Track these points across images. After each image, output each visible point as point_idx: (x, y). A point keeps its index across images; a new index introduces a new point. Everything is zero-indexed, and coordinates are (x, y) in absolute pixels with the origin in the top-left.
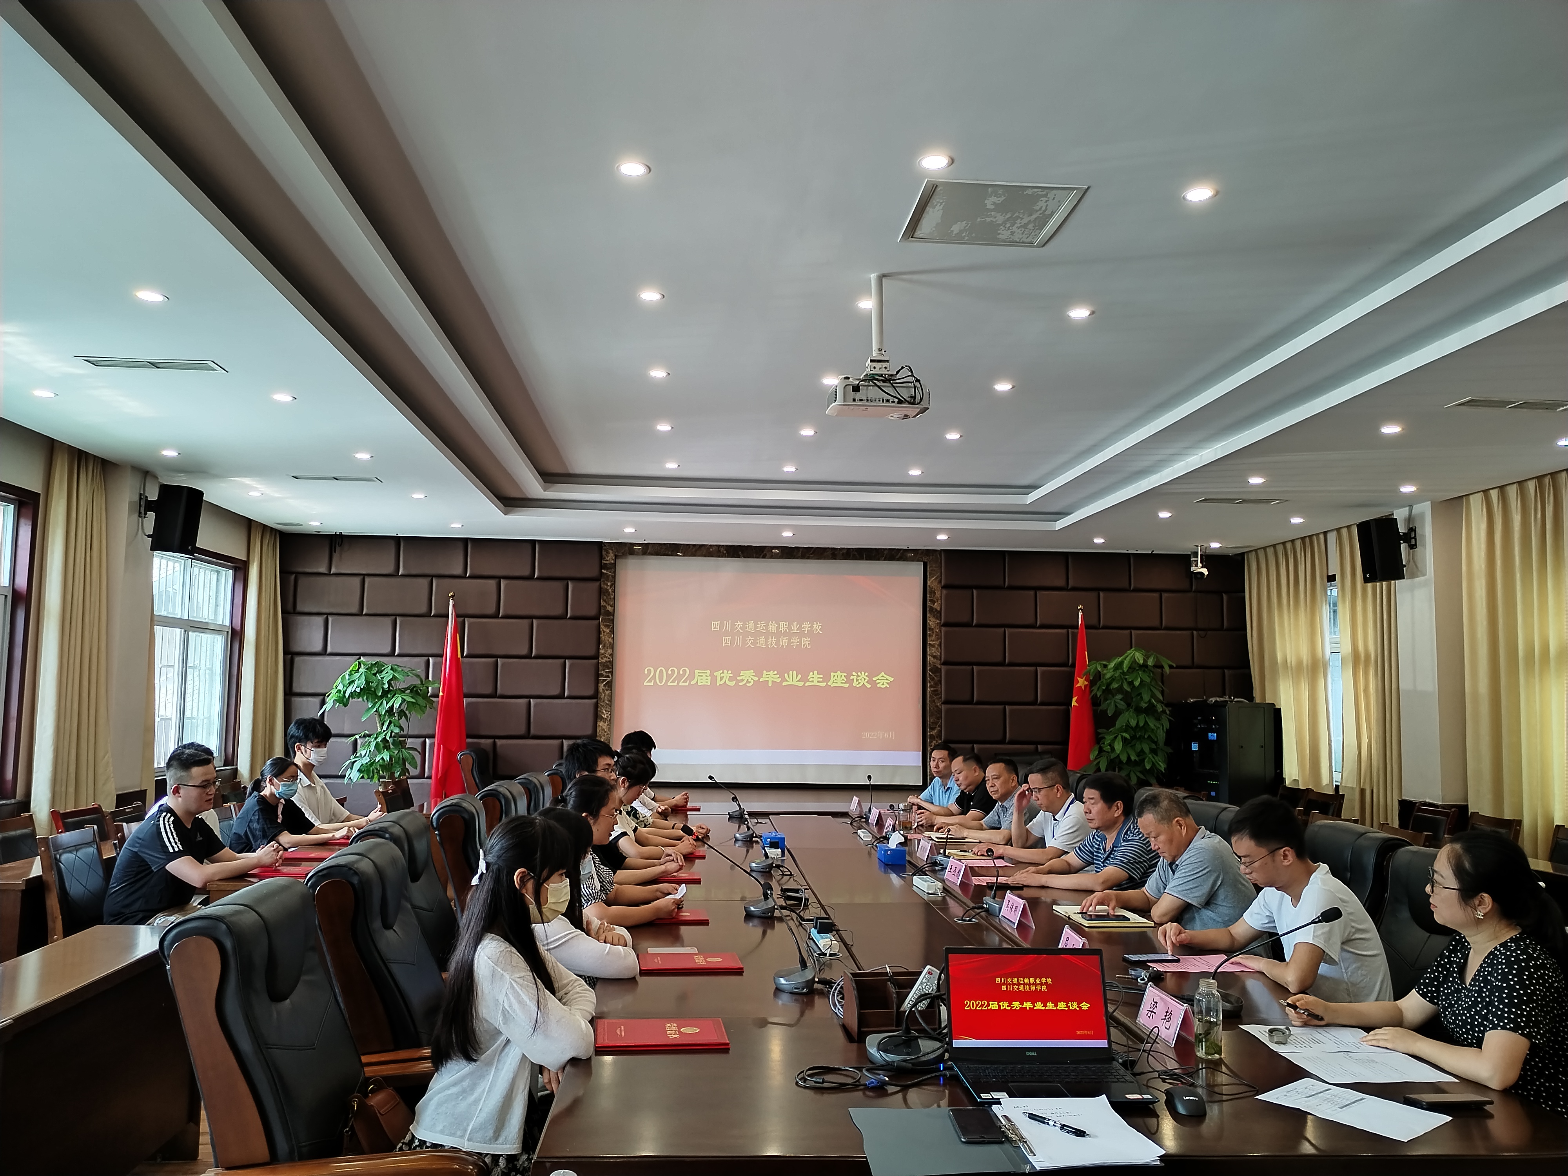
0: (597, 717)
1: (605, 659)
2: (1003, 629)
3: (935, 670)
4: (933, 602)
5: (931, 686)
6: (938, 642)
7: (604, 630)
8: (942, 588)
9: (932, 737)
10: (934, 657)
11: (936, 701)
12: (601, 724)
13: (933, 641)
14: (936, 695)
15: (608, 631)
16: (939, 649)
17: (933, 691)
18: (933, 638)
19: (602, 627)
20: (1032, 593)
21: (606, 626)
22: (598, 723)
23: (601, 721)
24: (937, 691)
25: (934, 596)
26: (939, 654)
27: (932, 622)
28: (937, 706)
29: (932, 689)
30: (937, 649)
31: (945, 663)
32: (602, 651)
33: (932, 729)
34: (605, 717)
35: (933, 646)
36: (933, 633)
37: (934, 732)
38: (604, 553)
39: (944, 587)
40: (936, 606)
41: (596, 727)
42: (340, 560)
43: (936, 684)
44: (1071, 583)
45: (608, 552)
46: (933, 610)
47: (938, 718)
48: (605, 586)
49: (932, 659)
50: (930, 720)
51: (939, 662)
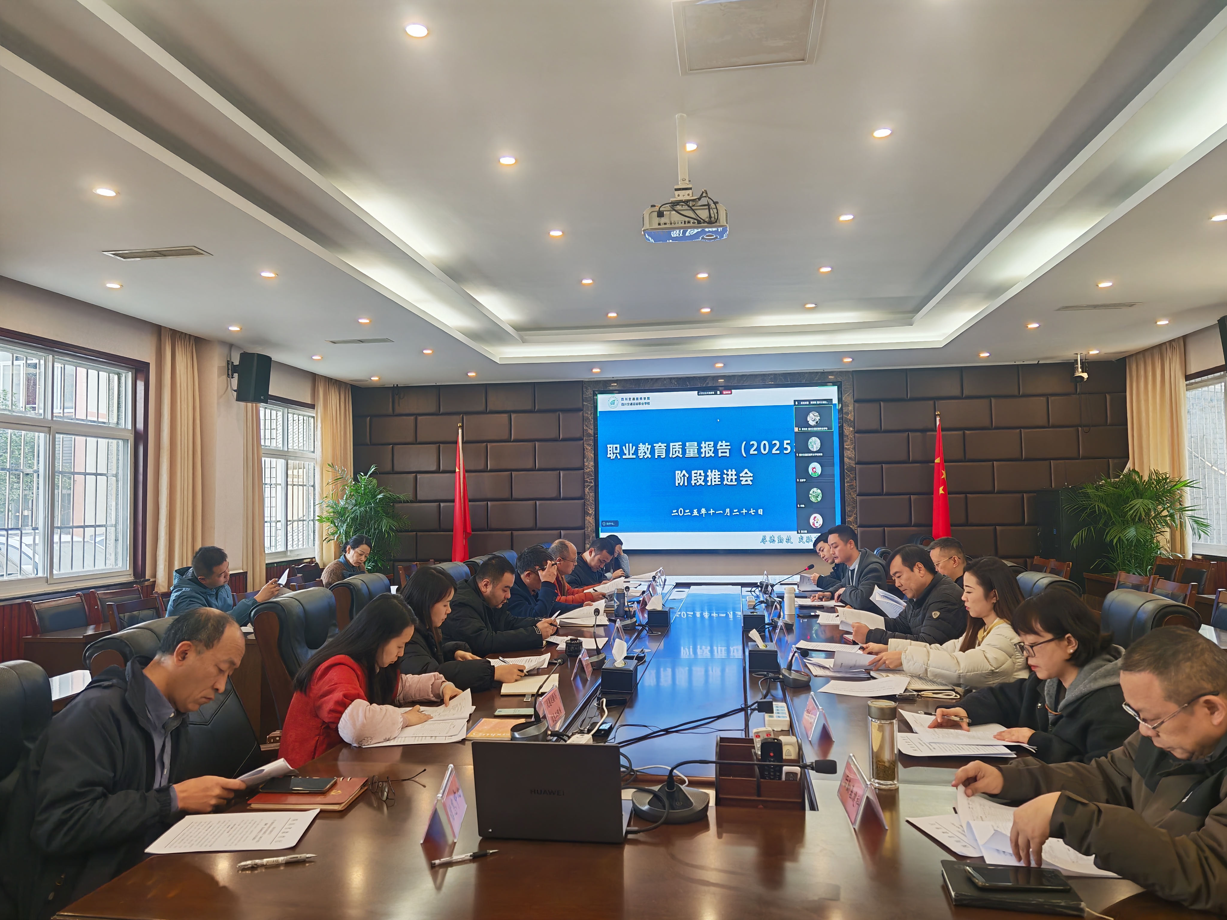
0: (585, 514)
1: (589, 470)
2: (907, 433)
3: (852, 469)
4: (847, 414)
5: (848, 482)
6: (852, 446)
7: (587, 447)
8: (854, 402)
10: (850, 458)
11: (852, 493)
12: (588, 518)
13: (848, 445)
14: (852, 489)
15: (589, 448)
16: (853, 451)
17: (850, 485)
18: (849, 442)
19: (585, 445)
20: (931, 402)
21: (588, 445)
22: (586, 518)
23: (588, 515)
24: (852, 485)
25: (847, 409)
26: (855, 456)
27: (848, 430)
28: (853, 498)
29: (848, 484)
31: (859, 463)
32: (586, 464)
33: (850, 516)
34: (590, 513)
35: (848, 449)
36: (848, 438)
37: (851, 519)
38: (584, 389)
39: (856, 401)
40: (850, 417)
41: (584, 520)
42: (399, 405)
43: (851, 480)
44: (966, 393)
45: (587, 389)
46: (847, 420)
47: (854, 507)
48: (587, 415)
49: (848, 460)
50: (848, 509)
51: (854, 462)
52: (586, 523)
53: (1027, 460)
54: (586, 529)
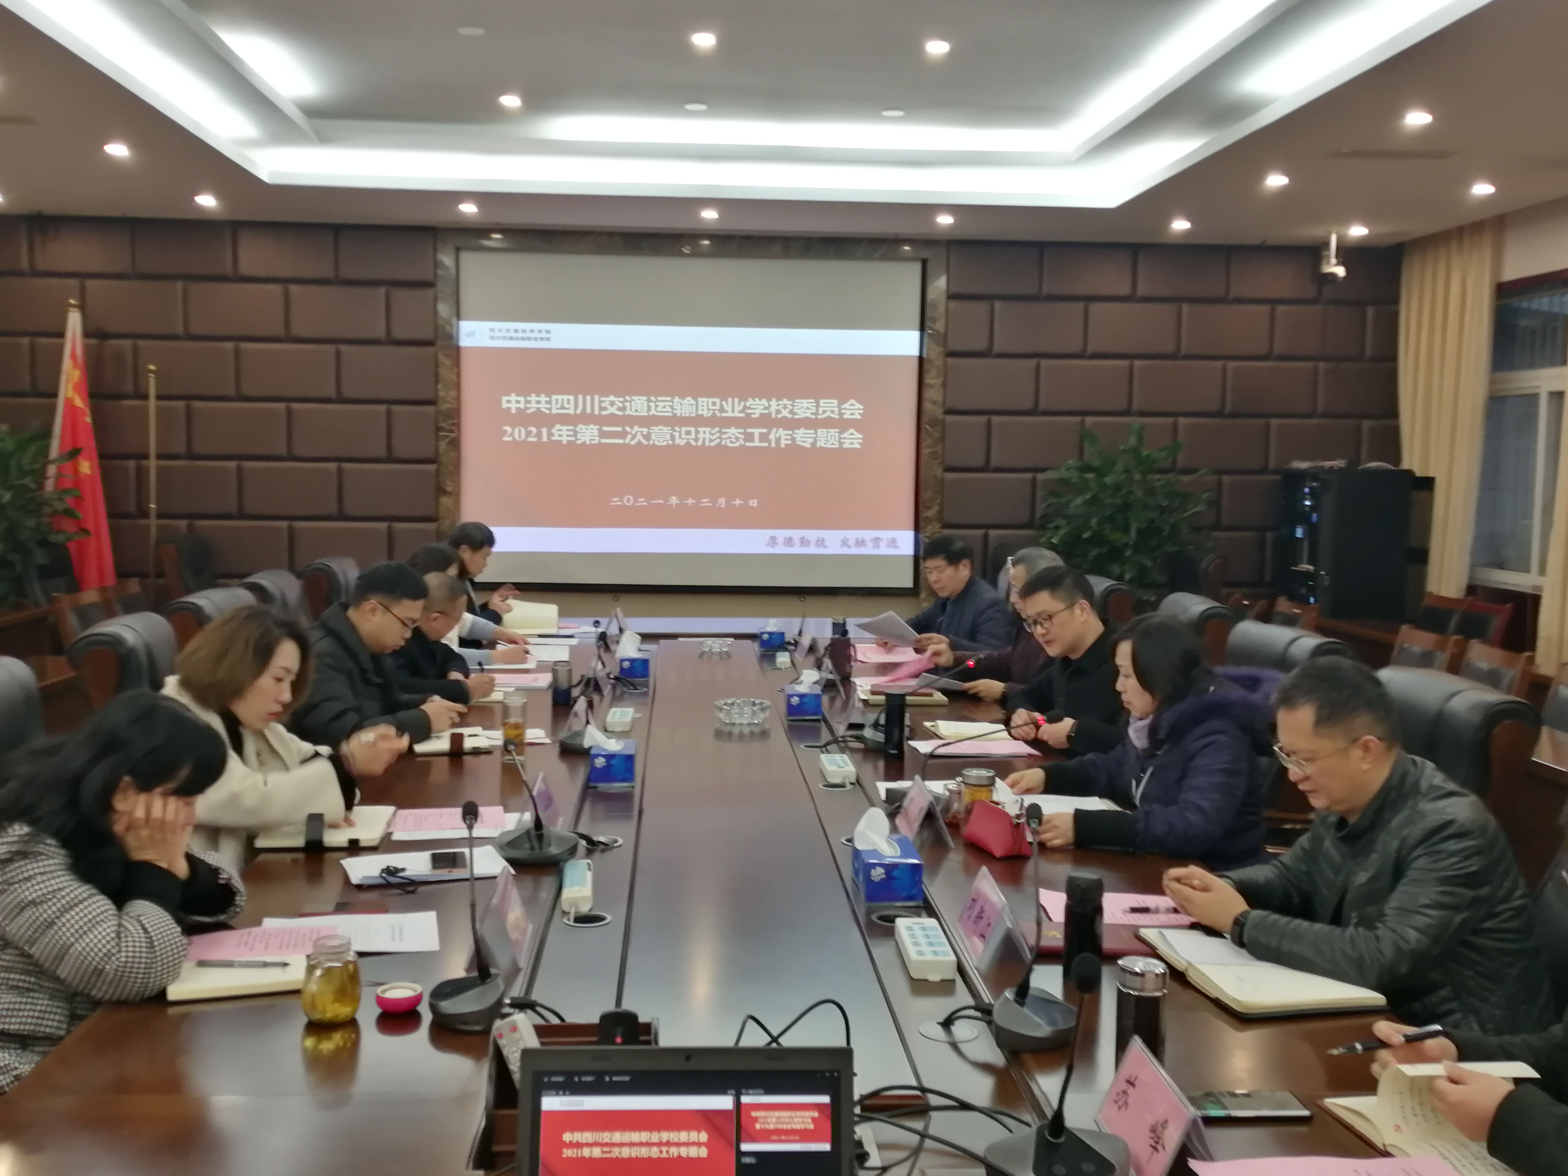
0: (441, 491)
1: (447, 405)
3: (934, 423)
4: (935, 321)
5: (928, 446)
6: (940, 381)
7: (446, 364)
8: (948, 298)
9: (928, 520)
10: (934, 403)
11: (937, 467)
12: (444, 500)
13: (932, 379)
14: (936, 459)
16: (943, 390)
17: (931, 453)
18: (934, 373)
19: (441, 358)
20: (1081, 305)
21: (446, 356)
23: (444, 495)
24: (935, 453)
25: (936, 311)
27: (934, 351)
28: (938, 475)
30: (940, 391)
31: (950, 412)
32: (444, 394)
33: (929, 508)
34: (451, 488)
35: (931, 386)
36: (933, 366)
37: (933, 513)
38: (438, 245)
41: (437, 504)
42: (45, 254)
43: (935, 442)
44: (1141, 291)
46: (935, 333)
47: (939, 492)
48: (442, 295)
49: (933, 406)
50: (925, 495)
51: (943, 411)
52: (441, 507)
53: (1233, 415)
54: (441, 522)
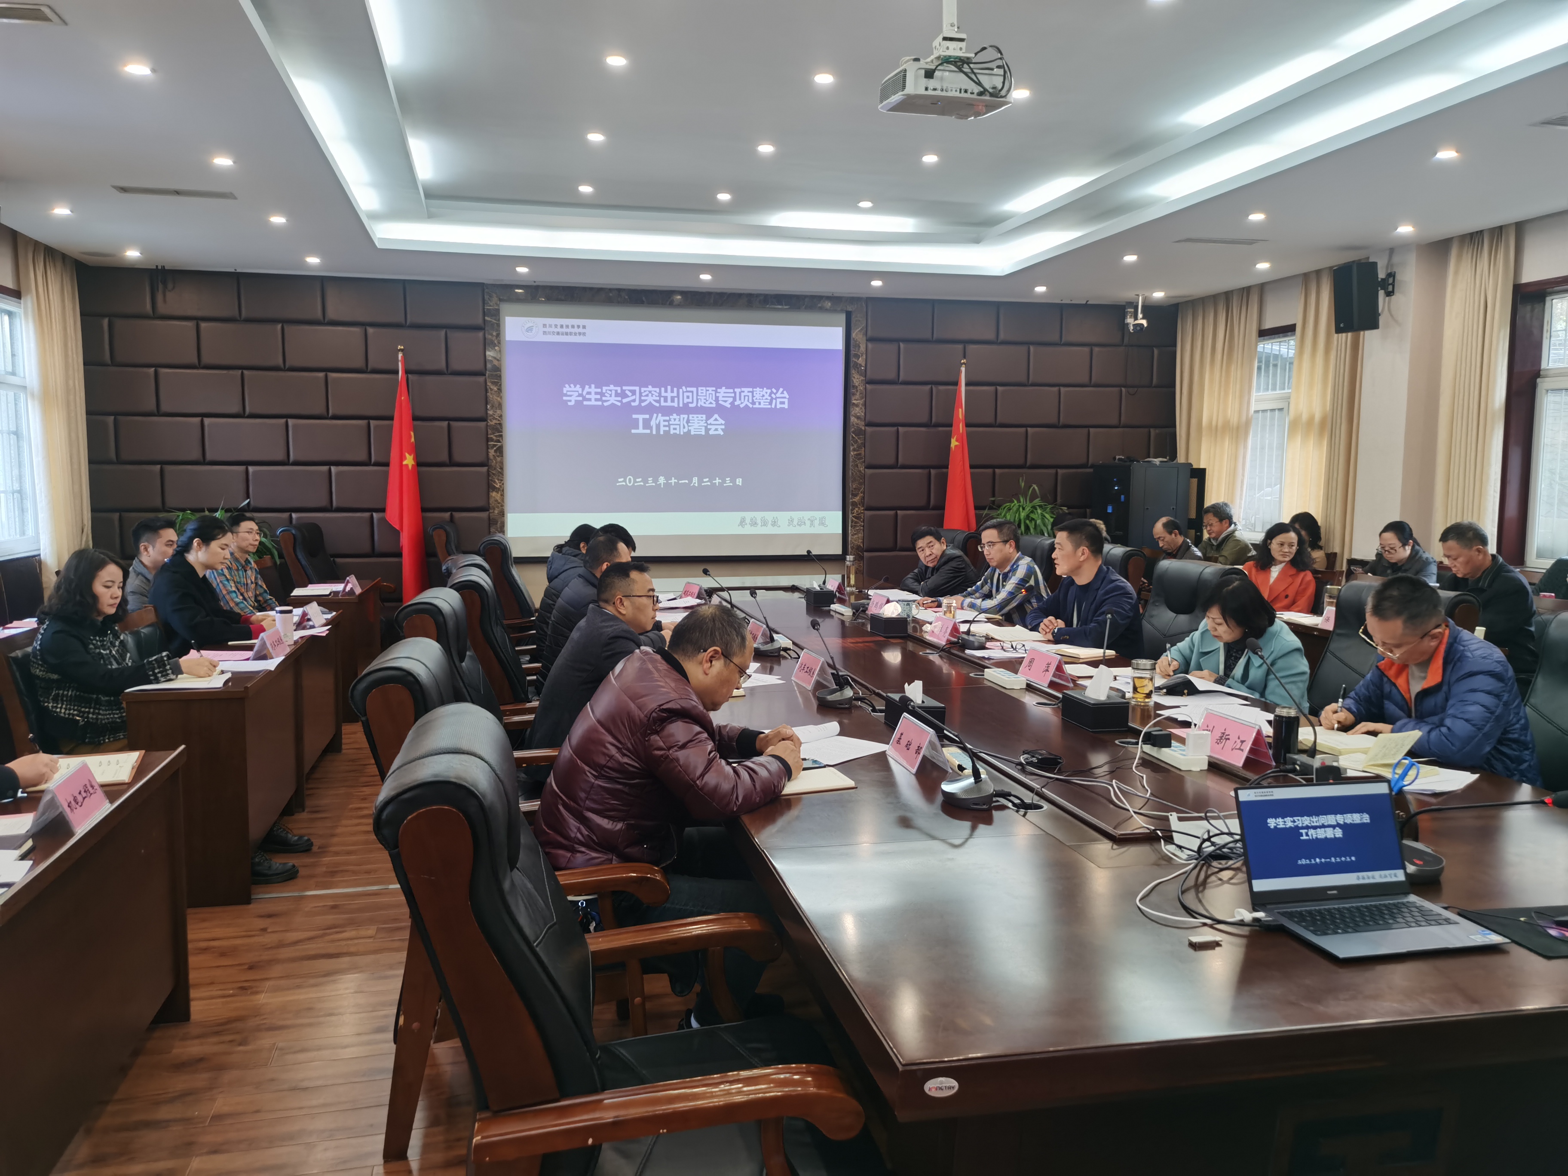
0: (490, 487)
1: (494, 421)
2: (930, 386)
3: (859, 432)
4: (858, 357)
5: (854, 450)
7: (492, 387)
8: (867, 340)
9: (854, 504)
10: (858, 418)
11: (859, 465)
12: (494, 494)
13: (856, 400)
14: (859, 459)
15: (495, 389)
16: (863, 408)
17: (856, 455)
18: (857, 396)
19: (489, 384)
20: (958, 347)
21: (493, 383)
22: (491, 493)
23: (493, 490)
24: (860, 454)
25: (859, 349)
26: (863, 414)
27: (857, 380)
28: (860, 471)
29: (855, 453)
30: (861, 408)
31: (869, 424)
32: (490, 412)
33: (855, 495)
34: (498, 486)
35: (857, 406)
36: (857, 391)
37: (857, 499)
38: (486, 297)
39: (870, 340)
40: (861, 361)
41: (487, 497)
42: (165, 301)
43: (859, 447)
44: (1002, 336)
45: (491, 296)
46: (857, 366)
47: (860, 484)
48: (490, 337)
49: (856, 420)
50: (852, 486)
51: (863, 423)
52: (491, 502)
53: (1065, 426)
54: (491, 511)
